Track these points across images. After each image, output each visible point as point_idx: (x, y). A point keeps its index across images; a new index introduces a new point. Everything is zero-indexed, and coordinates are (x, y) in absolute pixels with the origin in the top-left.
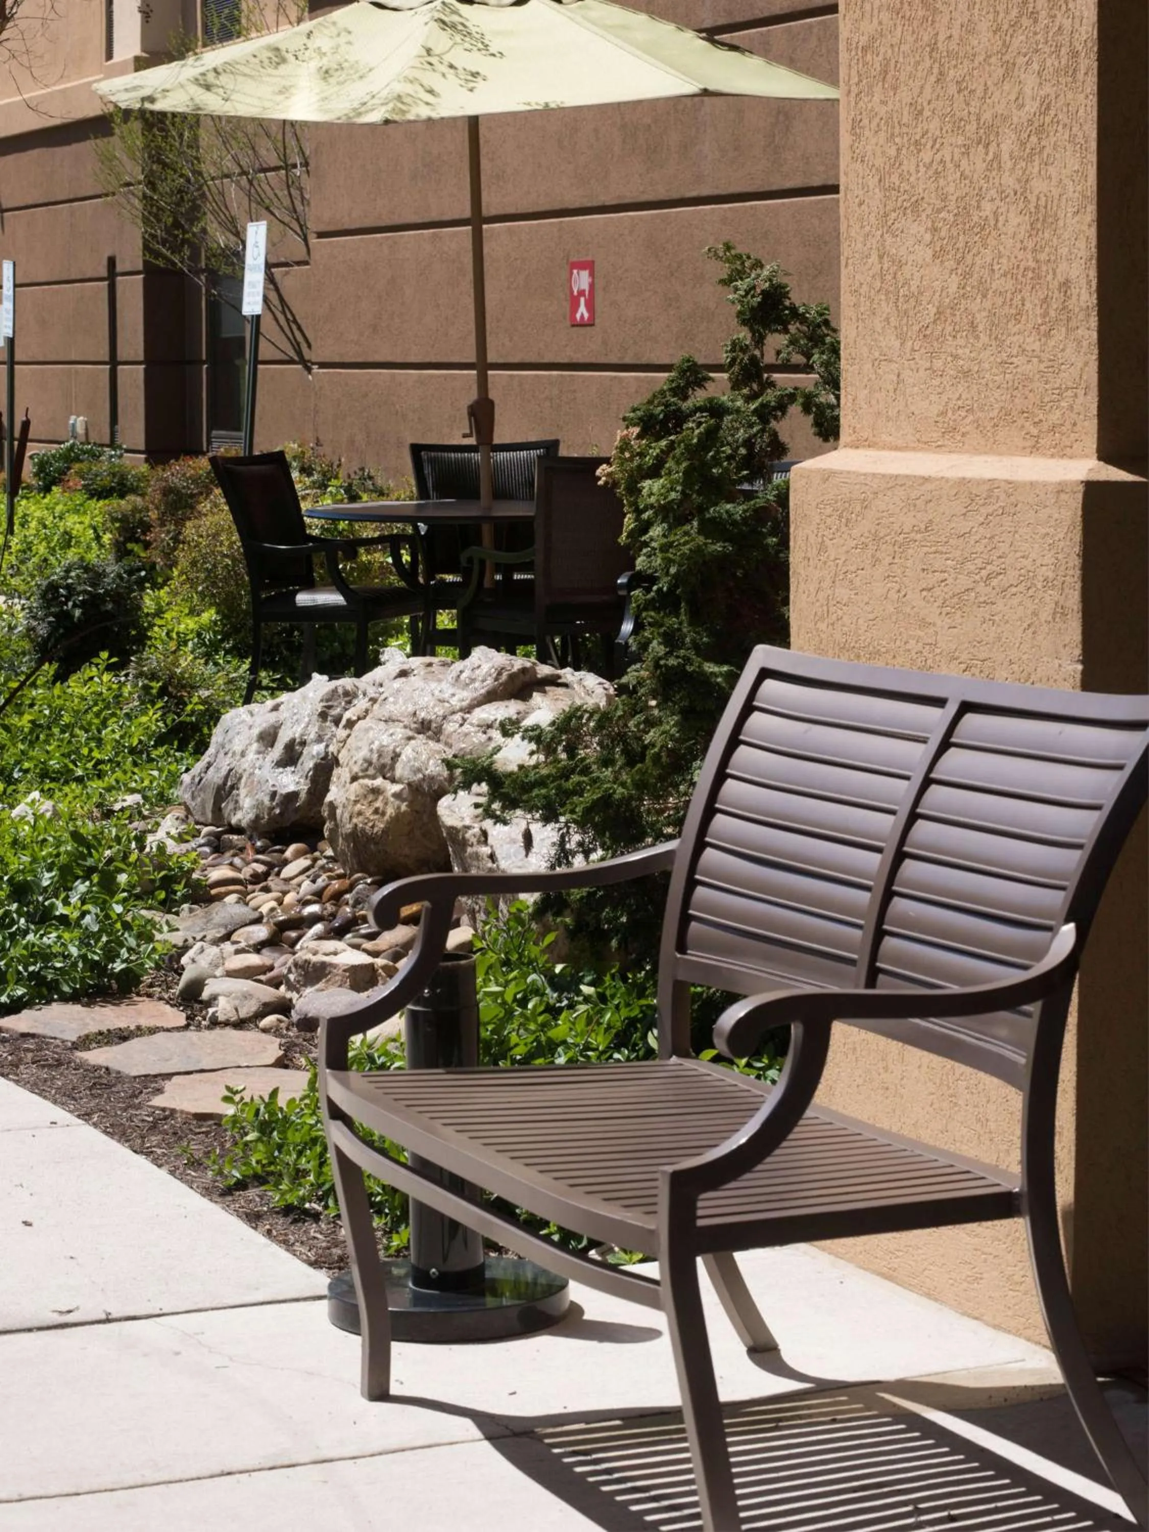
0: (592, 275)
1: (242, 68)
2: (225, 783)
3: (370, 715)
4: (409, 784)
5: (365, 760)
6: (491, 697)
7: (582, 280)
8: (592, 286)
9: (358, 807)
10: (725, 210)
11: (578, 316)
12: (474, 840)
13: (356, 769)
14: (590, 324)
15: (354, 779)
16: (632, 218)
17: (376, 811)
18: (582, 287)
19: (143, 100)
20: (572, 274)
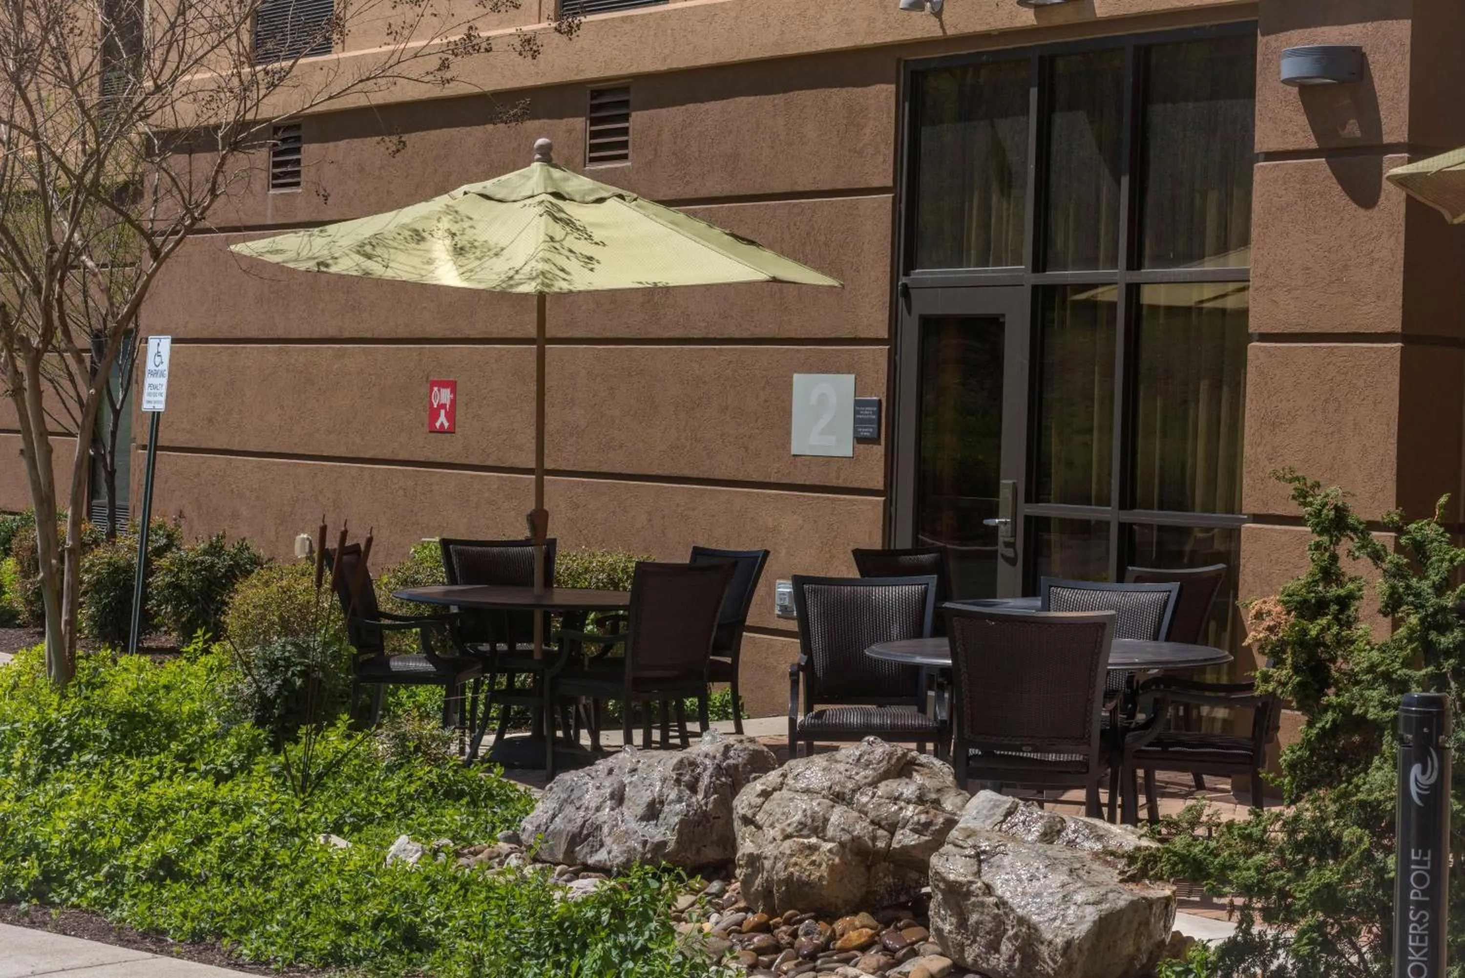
0: (453, 392)
1: (390, 242)
2: (581, 832)
3: (785, 788)
4: (841, 843)
5: (800, 823)
6: (886, 776)
7: (445, 396)
8: (453, 402)
9: (794, 859)
10: (600, 350)
11: (438, 424)
12: (980, 892)
13: (789, 830)
14: (451, 431)
15: (788, 837)
16: (500, 350)
17: (813, 863)
18: (443, 402)
19: (318, 264)
20: (432, 390)
